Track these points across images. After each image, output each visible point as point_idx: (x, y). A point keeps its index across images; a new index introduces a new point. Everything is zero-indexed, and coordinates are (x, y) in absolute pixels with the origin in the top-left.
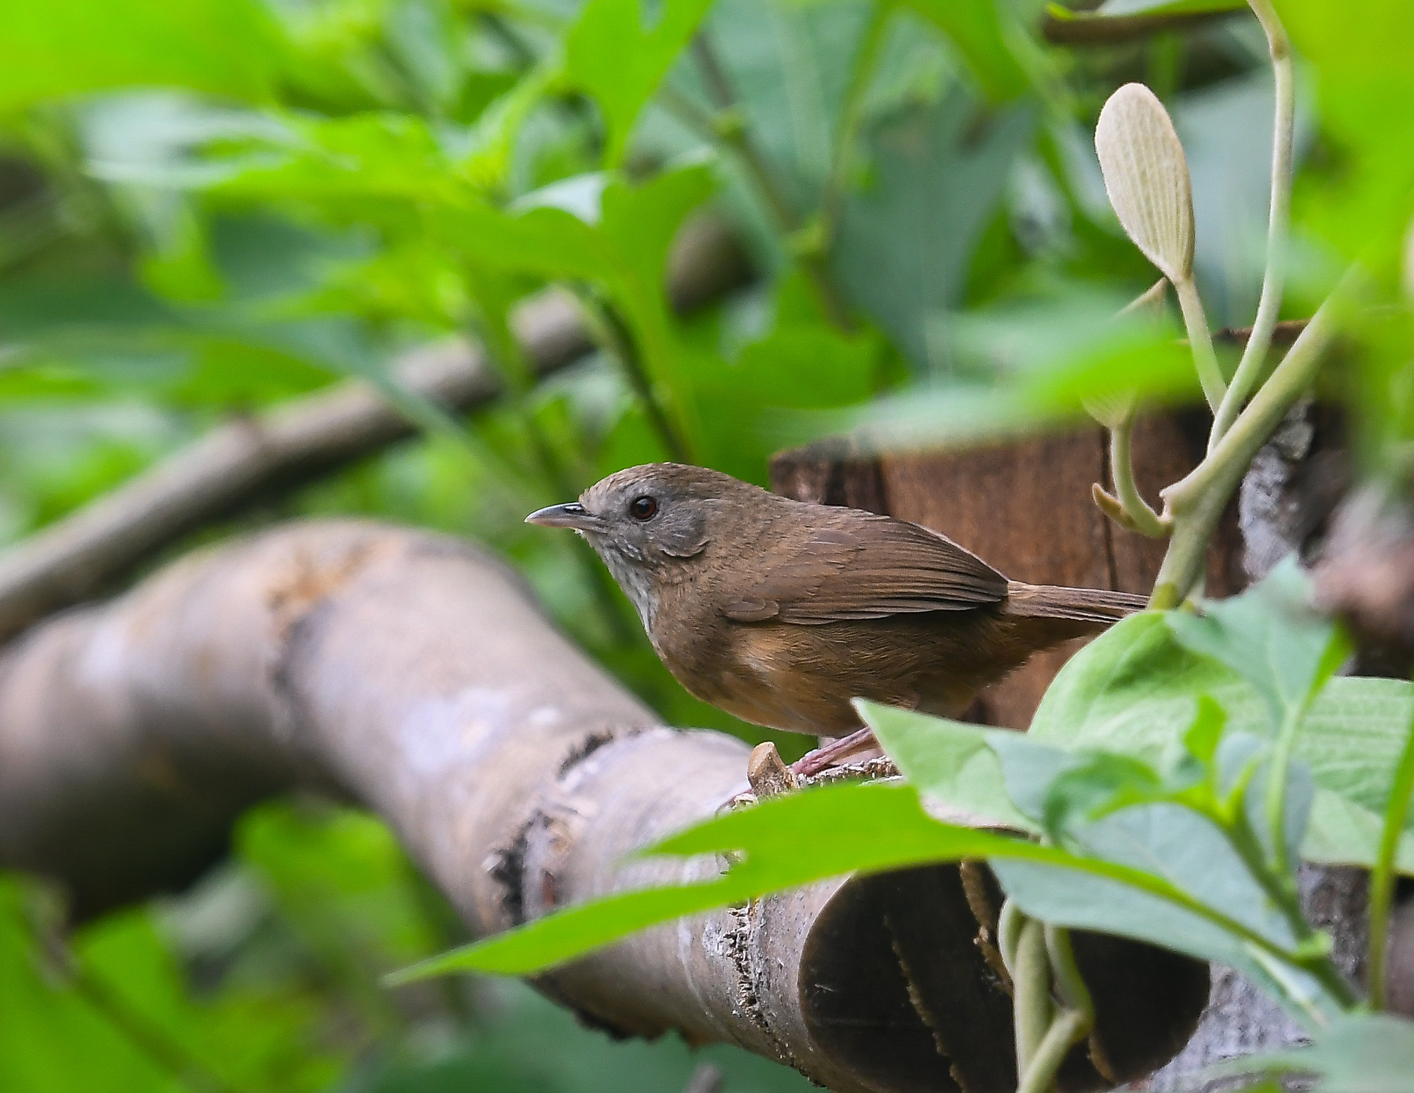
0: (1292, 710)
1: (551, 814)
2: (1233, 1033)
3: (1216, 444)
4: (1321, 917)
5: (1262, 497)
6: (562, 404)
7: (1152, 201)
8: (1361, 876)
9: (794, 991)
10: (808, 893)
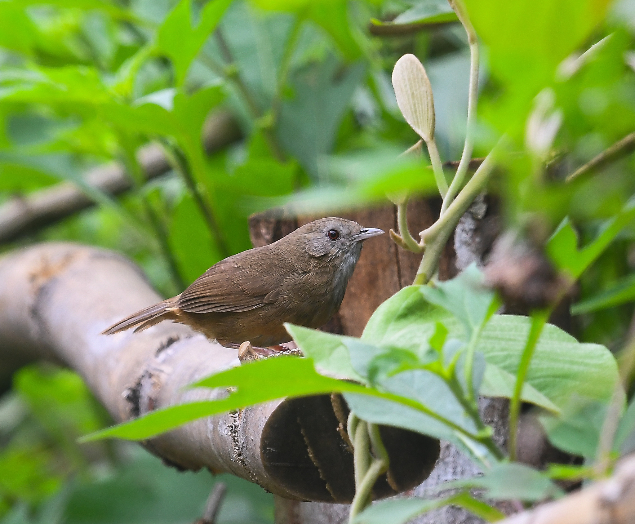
0: (476, 329)
1: (152, 372)
2: (450, 470)
3: (444, 212)
4: (489, 419)
5: (464, 235)
6: (158, 192)
7: (417, 105)
8: (506, 402)
9: (258, 451)
10: (264, 408)
